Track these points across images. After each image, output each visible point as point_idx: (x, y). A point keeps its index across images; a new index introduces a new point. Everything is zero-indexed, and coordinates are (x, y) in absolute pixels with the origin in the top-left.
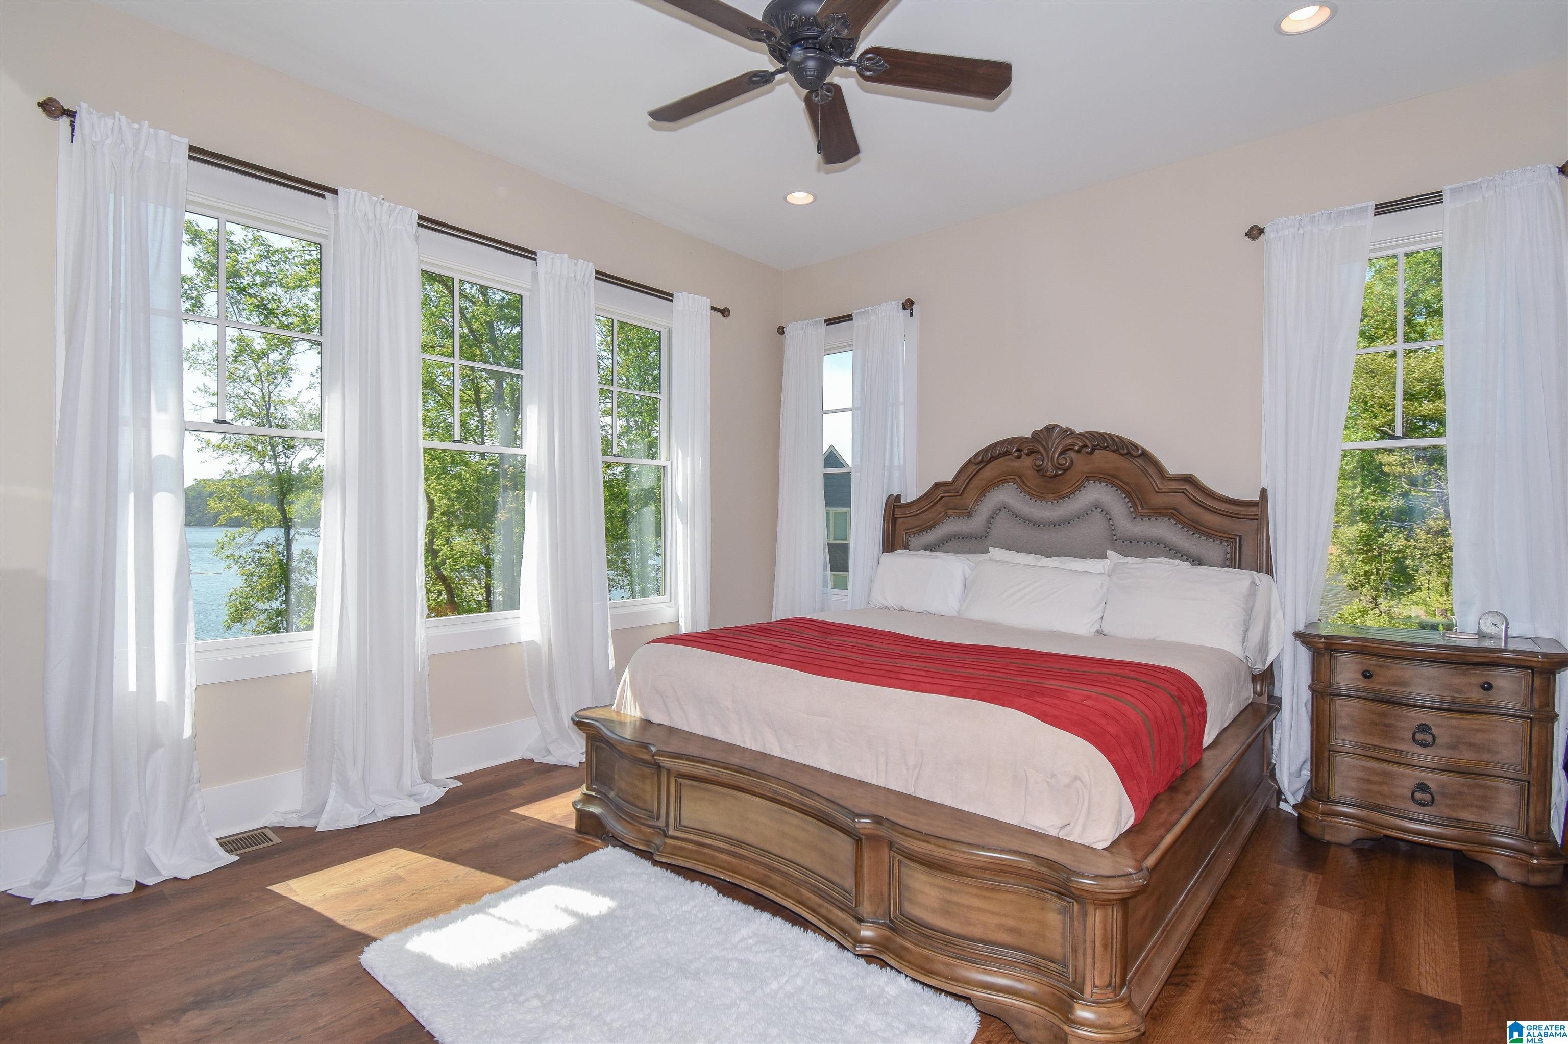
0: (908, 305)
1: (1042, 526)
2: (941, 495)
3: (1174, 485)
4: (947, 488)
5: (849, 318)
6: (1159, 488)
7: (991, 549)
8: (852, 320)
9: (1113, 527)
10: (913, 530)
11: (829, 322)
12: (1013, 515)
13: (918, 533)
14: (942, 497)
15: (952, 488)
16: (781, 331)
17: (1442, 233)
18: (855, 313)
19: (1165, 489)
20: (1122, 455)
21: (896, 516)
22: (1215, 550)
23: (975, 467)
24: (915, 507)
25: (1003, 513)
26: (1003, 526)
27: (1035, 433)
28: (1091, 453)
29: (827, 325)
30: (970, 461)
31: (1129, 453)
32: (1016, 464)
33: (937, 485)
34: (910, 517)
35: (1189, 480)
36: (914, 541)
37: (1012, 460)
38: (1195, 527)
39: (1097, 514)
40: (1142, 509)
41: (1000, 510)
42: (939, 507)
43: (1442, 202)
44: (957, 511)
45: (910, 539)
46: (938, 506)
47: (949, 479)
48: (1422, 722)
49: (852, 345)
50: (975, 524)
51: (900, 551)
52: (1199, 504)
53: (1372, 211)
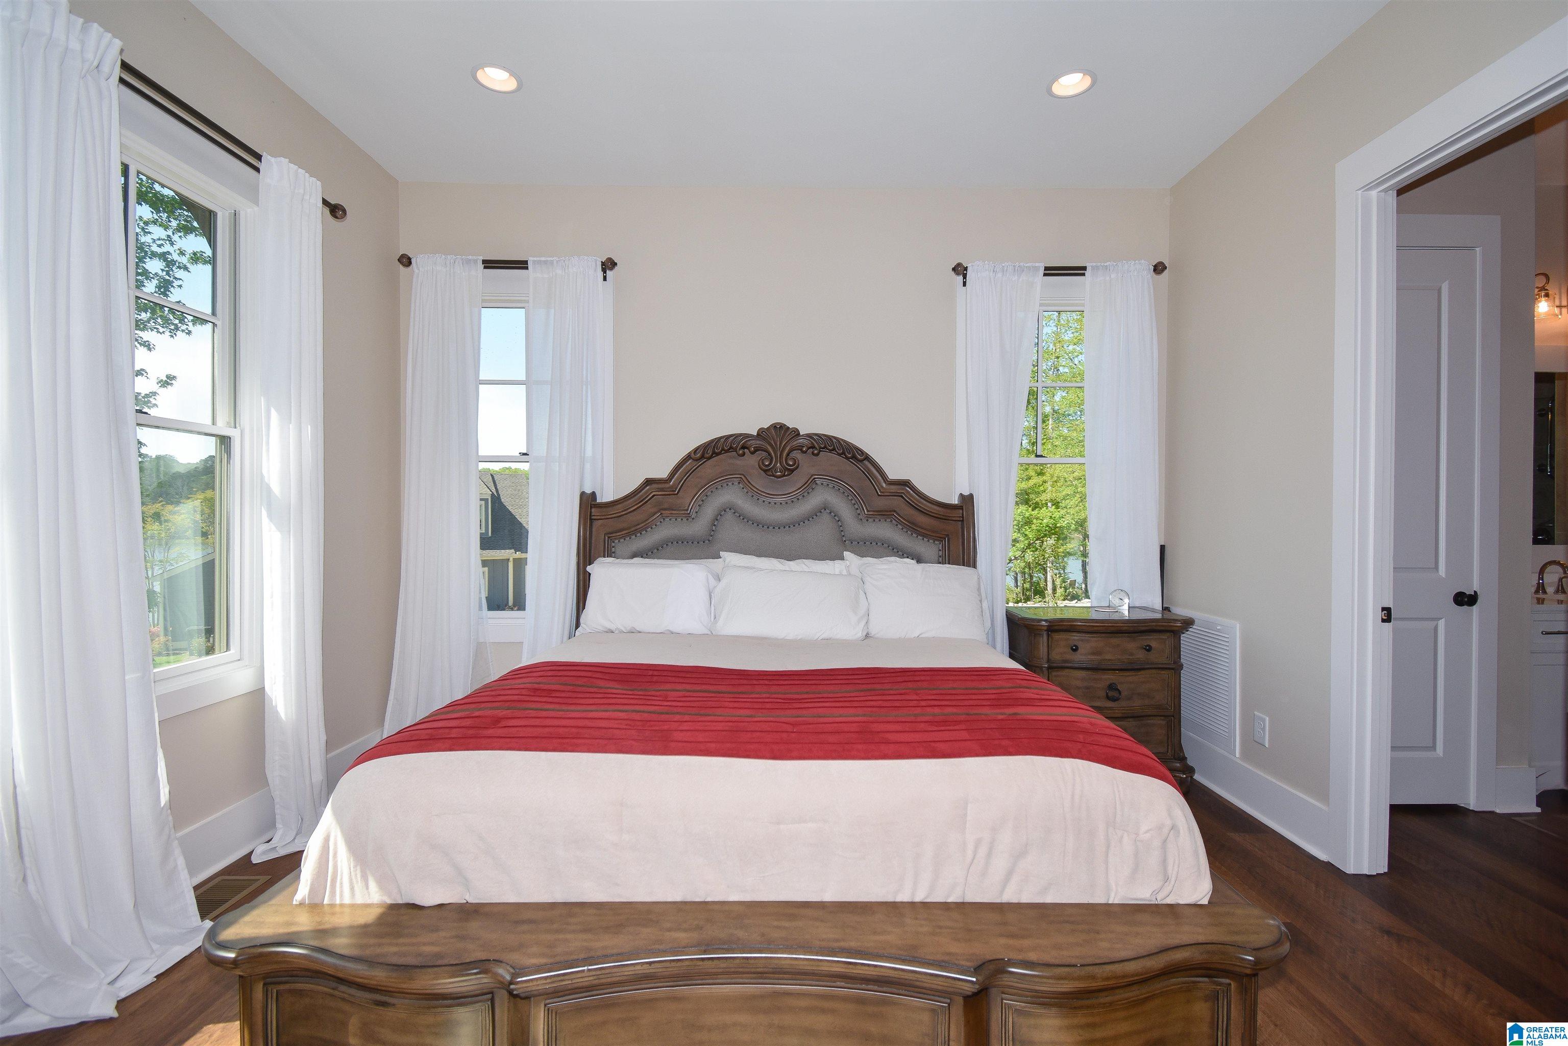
0: (608, 265)
1: (771, 528)
2: (654, 493)
3: (894, 488)
4: (660, 486)
5: (522, 265)
6: (881, 492)
7: (722, 553)
8: (527, 268)
9: (841, 528)
10: (618, 534)
11: (489, 264)
12: (740, 516)
13: (624, 537)
14: (654, 496)
15: (667, 486)
16: (406, 261)
17: (1084, 300)
18: (531, 261)
19: (886, 492)
20: (847, 458)
21: (593, 517)
22: (928, 548)
23: (695, 463)
24: (620, 506)
25: (729, 515)
26: (730, 529)
27: (761, 432)
28: (817, 455)
29: (485, 268)
30: (688, 457)
31: (854, 457)
32: (740, 462)
33: (648, 482)
34: (615, 517)
35: (906, 483)
36: (621, 546)
37: (734, 457)
38: (913, 528)
39: (826, 517)
40: (867, 512)
41: (725, 511)
42: (649, 508)
43: (1083, 275)
44: (674, 512)
45: (613, 544)
46: (648, 505)
47: (664, 474)
48: (1112, 682)
49: (527, 302)
50: (698, 527)
51: (601, 560)
52: (915, 507)
53: (1042, 271)
